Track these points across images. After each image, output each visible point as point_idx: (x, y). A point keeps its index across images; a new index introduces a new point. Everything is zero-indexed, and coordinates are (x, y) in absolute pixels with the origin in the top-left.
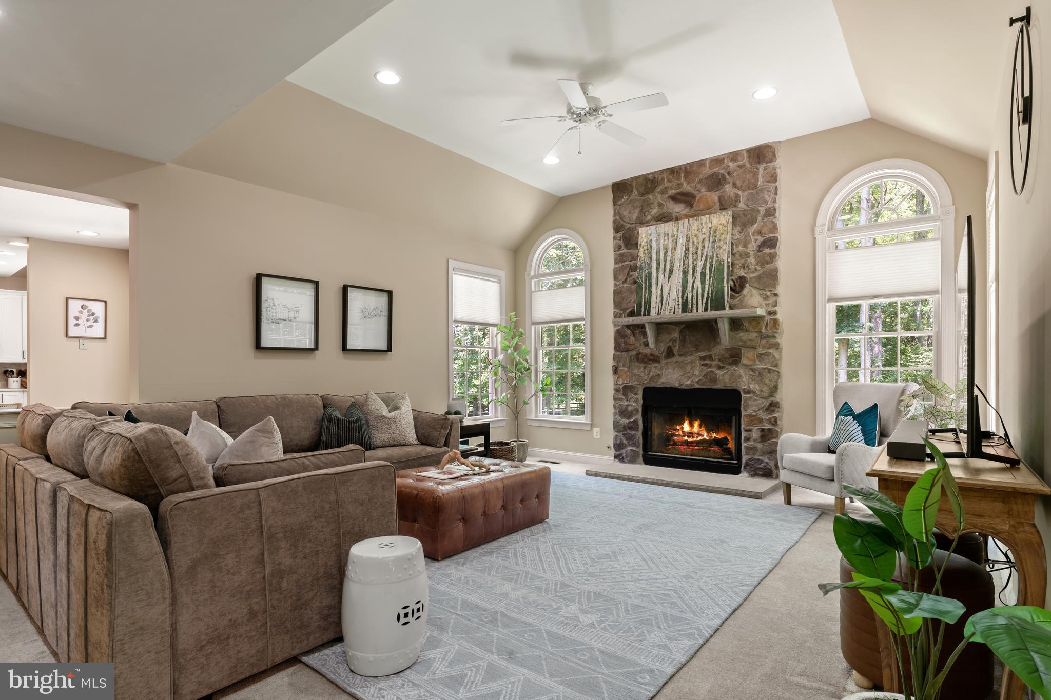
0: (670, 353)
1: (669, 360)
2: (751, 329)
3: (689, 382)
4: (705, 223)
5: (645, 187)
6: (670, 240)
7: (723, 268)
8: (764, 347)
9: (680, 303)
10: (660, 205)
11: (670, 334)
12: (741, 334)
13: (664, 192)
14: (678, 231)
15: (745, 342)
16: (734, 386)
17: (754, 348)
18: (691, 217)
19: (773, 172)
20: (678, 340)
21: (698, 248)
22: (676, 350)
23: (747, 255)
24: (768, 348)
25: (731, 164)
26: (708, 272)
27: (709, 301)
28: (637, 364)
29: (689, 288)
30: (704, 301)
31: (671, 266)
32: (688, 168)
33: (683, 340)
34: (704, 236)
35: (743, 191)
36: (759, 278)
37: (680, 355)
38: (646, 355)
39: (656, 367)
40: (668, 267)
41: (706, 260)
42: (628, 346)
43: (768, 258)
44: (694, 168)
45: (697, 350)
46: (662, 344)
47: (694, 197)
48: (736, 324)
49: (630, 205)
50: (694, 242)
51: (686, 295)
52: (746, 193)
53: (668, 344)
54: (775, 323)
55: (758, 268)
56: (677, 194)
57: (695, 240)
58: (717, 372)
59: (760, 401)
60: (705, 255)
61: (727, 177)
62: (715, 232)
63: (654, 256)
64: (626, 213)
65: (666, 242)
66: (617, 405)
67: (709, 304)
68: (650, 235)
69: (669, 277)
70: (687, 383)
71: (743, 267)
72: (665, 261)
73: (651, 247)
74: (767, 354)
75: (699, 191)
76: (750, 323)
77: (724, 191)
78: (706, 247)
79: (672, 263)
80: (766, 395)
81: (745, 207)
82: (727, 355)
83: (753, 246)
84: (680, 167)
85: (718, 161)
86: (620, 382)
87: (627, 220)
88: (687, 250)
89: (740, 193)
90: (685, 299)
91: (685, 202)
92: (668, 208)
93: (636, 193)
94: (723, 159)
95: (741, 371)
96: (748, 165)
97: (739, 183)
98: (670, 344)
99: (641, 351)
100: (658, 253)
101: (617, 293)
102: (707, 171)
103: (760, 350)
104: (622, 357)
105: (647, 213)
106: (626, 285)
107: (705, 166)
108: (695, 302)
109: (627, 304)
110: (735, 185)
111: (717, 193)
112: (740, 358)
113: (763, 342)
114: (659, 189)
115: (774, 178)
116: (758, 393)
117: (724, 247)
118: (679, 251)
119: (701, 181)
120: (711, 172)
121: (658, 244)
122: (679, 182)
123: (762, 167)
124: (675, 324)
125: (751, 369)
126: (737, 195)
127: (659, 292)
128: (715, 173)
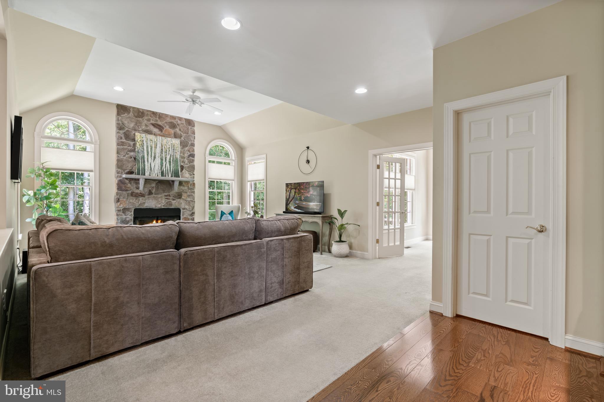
0: (150, 193)
1: (150, 196)
2: (185, 185)
3: (160, 206)
4: (170, 141)
5: (138, 114)
6: (153, 143)
7: (178, 161)
8: (190, 193)
9: (160, 172)
10: (146, 125)
11: (150, 184)
12: (182, 187)
13: (149, 120)
14: (157, 140)
15: (183, 190)
16: (179, 207)
17: (186, 193)
18: (163, 136)
19: (194, 131)
20: (155, 187)
21: (167, 150)
22: (153, 191)
23: (184, 158)
24: (191, 193)
25: (178, 121)
26: (172, 161)
27: (173, 173)
28: (132, 197)
29: (164, 166)
30: (171, 173)
32: (161, 115)
33: (157, 188)
34: (169, 146)
36: (189, 167)
37: (155, 194)
38: (137, 193)
39: (142, 199)
40: (153, 155)
41: (171, 156)
42: (127, 188)
43: (192, 161)
45: (164, 192)
46: (146, 189)
47: (163, 128)
48: (181, 183)
49: (128, 119)
50: (165, 147)
51: (162, 169)
52: (185, 135)
53: (149, 189)
54: (194, 184)
55: (188, 163)
56: (155, 124)
57: (165, 146)
58: (172, 201)
59: (188, 212)
60: (170, 154)
61: (177, 125)
62: (174, 146)
63: (145, 148)
64: (126, 122)
65: (151, 143)
66: (119, 218)
67: (173, 174)
68: (142, 138)
69: (154, 160)
70: (159, 206)
71: (183, 162)
72: (151, 152)
73: (143, 144)
74: (192, 195)
75: (165, 127)
76: (185, 183)
77: (176, 131)
78: (171, 151)
79: (155, 154)
80: (191, 210)
81: (183, 140)
82: (176, 195)
83: (186, 155)
84: (157, 113)
85: (173, 118)
86: (122, 206)
87: (127, 126)
88: (162, 150)
89: (182, 134)
90: (162, 170)
91: (159, 129)
92: (150, 128)
93: (133, 115)
94: (176, 118)
95: (181, 201)
96: (185, 124)
97: (182, 130)
98: (151, 189)
99: (134, 191)
100: (147, 147)
101: (118, 161)
102: (168, 120)
103: (188, 194)
104: (122, 194)
105: (139, 127)
106: (125, 158)
107: (168, 118)
108: (167, 172)
109: (126, 167)
110: (180, 130)
111: (173, 130)
112: (182, 196)
113: (189, 190)
114: (146, 118)
115: (194, 133)
116: (188, 209)
117: (178, 153)
118: (158, 150)
119: (166, 123)
120: (170, 121)
121: (147, 143)
122: (156, 119)
123: (190, 127)
124: (154, 180)
125: (185, 200)
126: (181, 134)
127: (149, 165)
128: (172, 122)
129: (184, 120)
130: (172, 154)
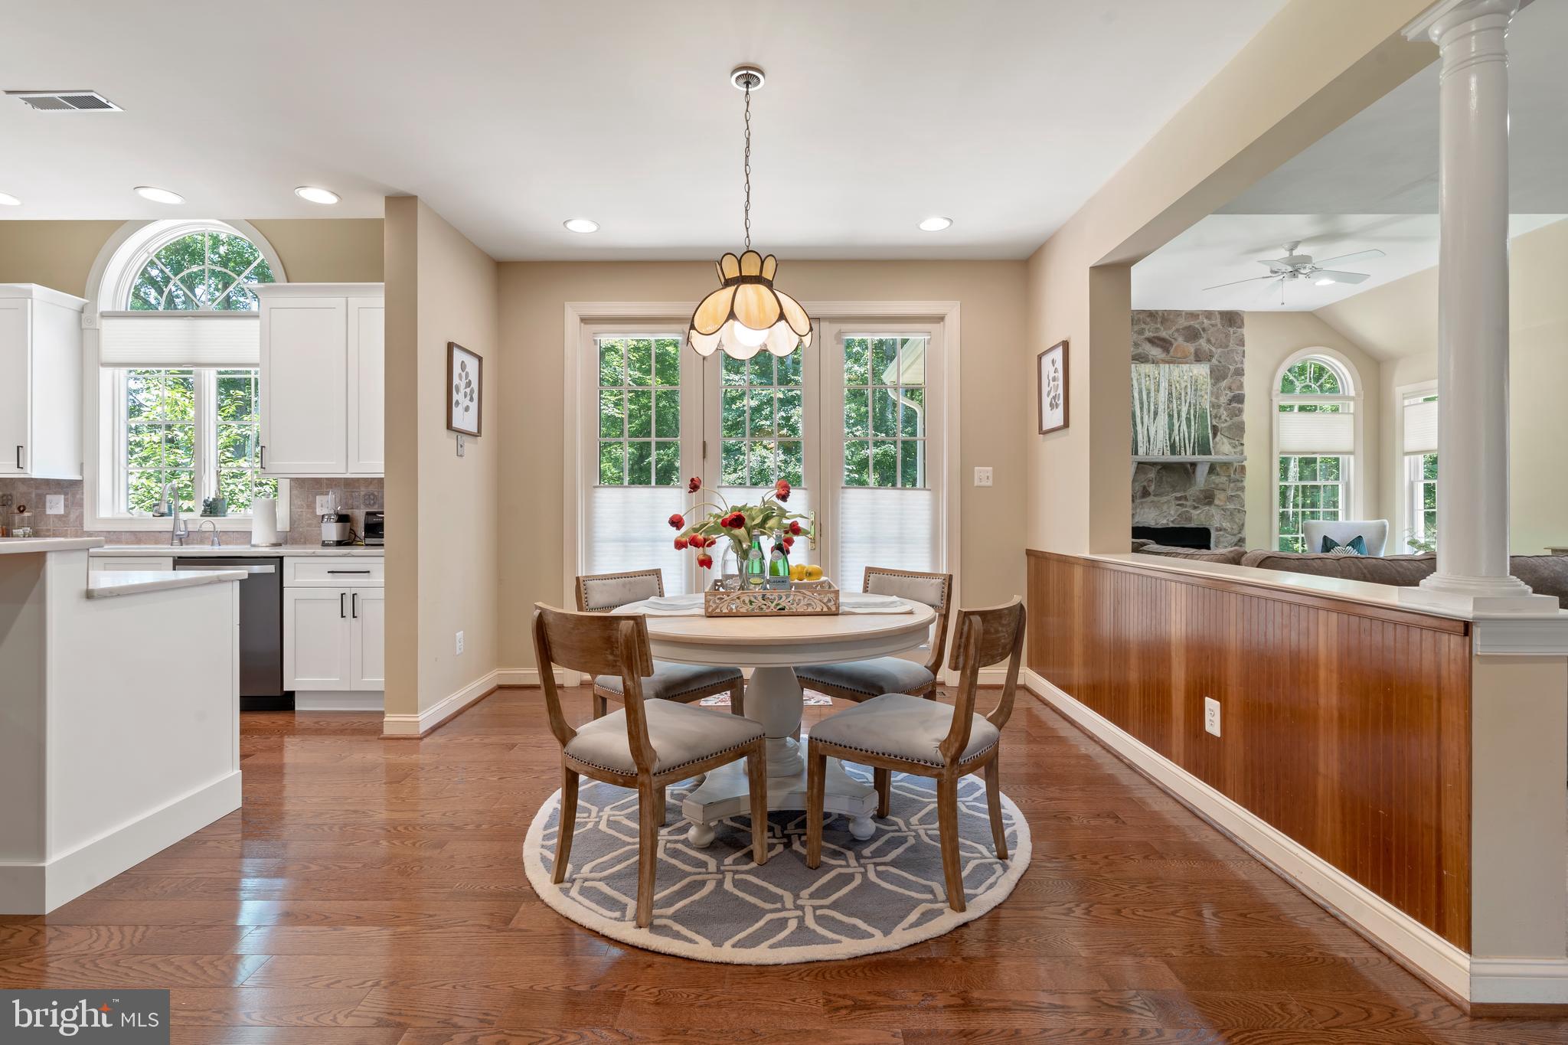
0: (1147, 493)
1: (1144, 500)
2: (1222, 473)
3: (1165, 522)
4: (1186, 371)
6: (1152, 382)
7: (1207, 417)
8: (1232, 490)
9: (1168, 445)
10: (1136, 344)
11: (1146, 473)
12: (1213, 478)
13: (1141, 332)
14: (1159, 374)
15: (1218, 485)
16: (1206, 525)
17: (1224, 490)
18: (1172, 363)
19: (1241, 337)
20: (1154, 480)
21: (1181, 394)
22: (1152, 489)
23: (1219, 406)
24: (1237, 491)
25: (1205, 321)
26: (1192, 417)
27: (1196, 445)
29: (1176, 432)
30: (1191, 445)
31: (1155, 407)
32: (1166, 314)
33: (1160, 482)
34: (1186, 384)
35: (1216, 348)
36: (1229, 428)
37: (1155, 495)
40: (1152, 408)
41: (1190, 406)
43: (1237, 412)
44: (1171, 317)
45: (1174, 491)
46: (1136, 484)
47: (1171, 344)
48: (1212, 469)
50: (1176, 388)
51: (1173, 438)
52: (1219, 350)
53: (1142, 484)
54: (1243, 468)
55: (1228, 419)
56: (1154, 337)
57: (1177, 385)
58: (1192, 511)
59: (1230, 537)
60: (1188, 401)
61: (1202, 333)
62: (1196, 382)
63: (1136, 395)
65: (1148, 383)
67: (1196, 448)
69: (1155, 419)
70: (1162, 522)
71: (1217, 417)
72: (1149, 402)
74: (1238, 496)
75: (1175, 339)
76: (1221, 467)
77: (1200, 345)
78: (1189, 393)
79: (1156, 404)
80: (1236, 532)
82: (1202, 497)
83: (1223, 400)
84: (1157, 312)
85: (1193, 315)
88: (1170, 394)
89: (1214, 349)
90: (1172, 441)
91: (1162, 347)
92: (1144, 350)
94: (1198, 315)
95: (1213, 510)
96: (1219, 325)
97: (1213, 341)
98: (1145, 484)
100: (1140, 392)
102: (1182, 323)
103: (1230, 493)
107: (1182, 317)
108: (1182, 444)
110: (1209, 341)
111: (1193, 344)
112: (1213, 499)
113: (1232, 485)
115: (1242, 343)
116: (1229, 530)
117: (1206, 397)
118: (1163, 395)
119: (1177, 330)
120: (1187, 324)
121: (1140, 384)
122: (1156, 326)
123: (1231, 330)
124: (1154, 464)
125: (1223, 509)
126: (1210, 350)
127: (1146, 432)
128: (1190, 326)
129: (1218, 316)
130: (1193, 401)
